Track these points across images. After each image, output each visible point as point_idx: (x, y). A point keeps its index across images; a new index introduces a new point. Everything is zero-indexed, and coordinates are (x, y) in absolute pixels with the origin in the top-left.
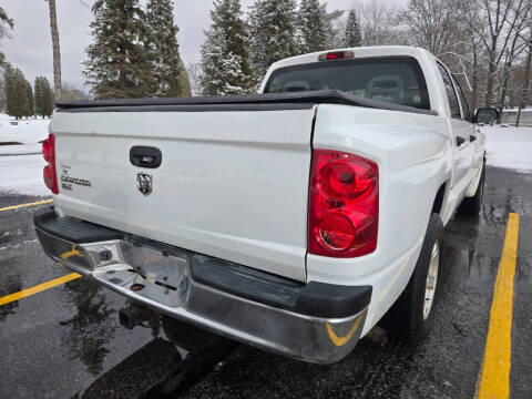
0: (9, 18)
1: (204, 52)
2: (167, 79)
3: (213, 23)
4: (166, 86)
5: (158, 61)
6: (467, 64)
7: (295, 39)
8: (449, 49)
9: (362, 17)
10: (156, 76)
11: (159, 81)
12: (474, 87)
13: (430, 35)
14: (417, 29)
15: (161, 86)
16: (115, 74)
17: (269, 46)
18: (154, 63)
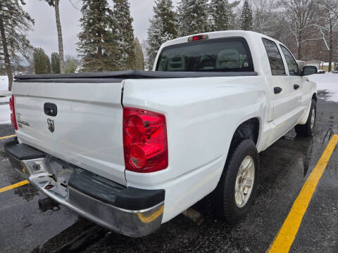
0: (32, 18)
1: (149, 33)
2: (127, 51)
3: (155, 14)
4: (127, 55)
5: (121, 40)
6: (326, 32)
7: (208, 21)
8: (313, 22)
9: (253, 4)
10: (120, 50)
11: (122, 52)
12: (331, 47)
13: (300, 13)
14: (291, 10)
15: (123, 55)
16: (95, 49)
17: (191, 27)
18: (119, 41)
